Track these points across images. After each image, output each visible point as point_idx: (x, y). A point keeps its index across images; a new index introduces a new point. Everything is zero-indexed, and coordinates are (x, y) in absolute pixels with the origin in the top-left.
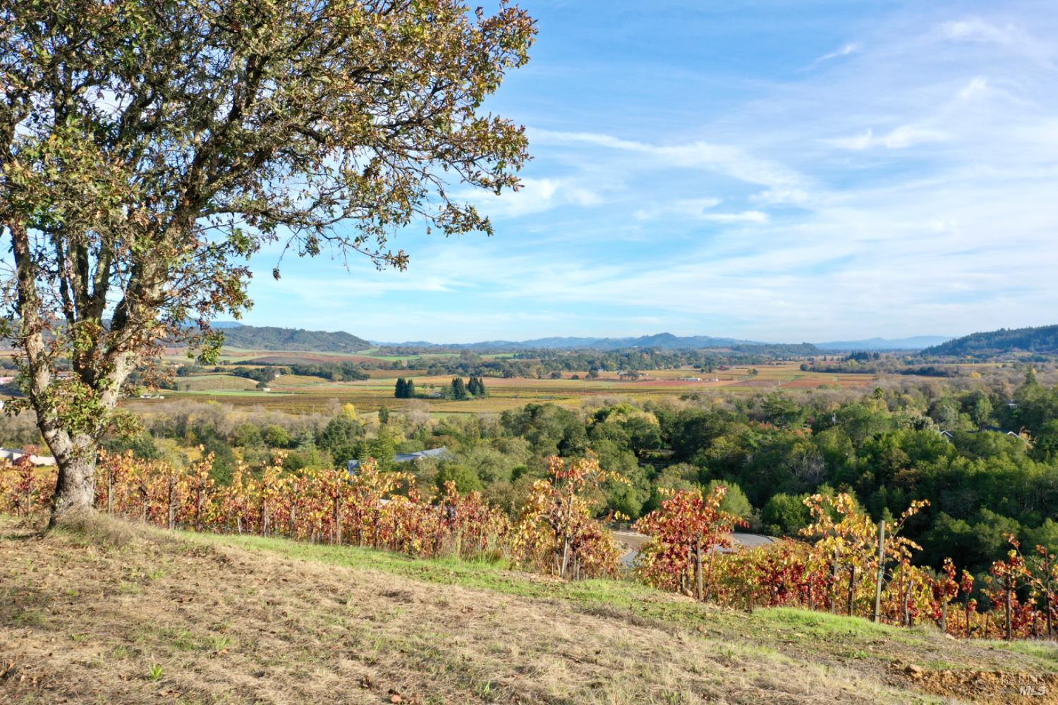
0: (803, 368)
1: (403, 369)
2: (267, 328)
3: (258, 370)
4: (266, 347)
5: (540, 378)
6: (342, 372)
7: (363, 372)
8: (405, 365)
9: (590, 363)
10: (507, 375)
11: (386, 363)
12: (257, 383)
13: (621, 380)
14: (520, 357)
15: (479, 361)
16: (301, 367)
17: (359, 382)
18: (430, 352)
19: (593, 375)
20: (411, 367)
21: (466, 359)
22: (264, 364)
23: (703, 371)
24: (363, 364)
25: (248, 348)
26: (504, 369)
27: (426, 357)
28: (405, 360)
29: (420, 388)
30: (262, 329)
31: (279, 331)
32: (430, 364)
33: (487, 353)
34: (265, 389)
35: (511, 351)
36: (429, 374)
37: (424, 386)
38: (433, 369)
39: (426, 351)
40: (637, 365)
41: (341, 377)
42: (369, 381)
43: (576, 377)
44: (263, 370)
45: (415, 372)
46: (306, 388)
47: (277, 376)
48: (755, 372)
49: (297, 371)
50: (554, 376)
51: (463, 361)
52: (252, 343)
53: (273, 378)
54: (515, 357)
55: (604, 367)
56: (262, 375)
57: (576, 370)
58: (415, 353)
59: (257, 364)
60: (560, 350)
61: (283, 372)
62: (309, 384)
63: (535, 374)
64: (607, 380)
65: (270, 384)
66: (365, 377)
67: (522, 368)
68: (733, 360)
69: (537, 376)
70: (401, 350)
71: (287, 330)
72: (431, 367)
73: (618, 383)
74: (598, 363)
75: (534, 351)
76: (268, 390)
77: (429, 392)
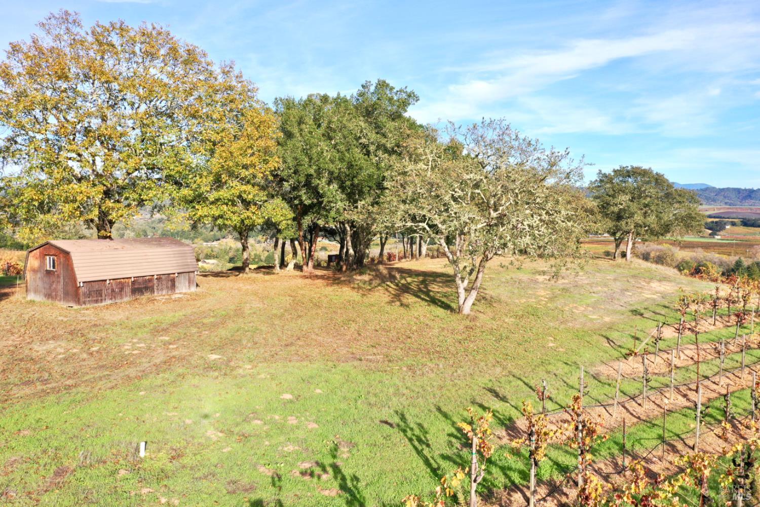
2: (728, 189)
3: (712, 222)
4: (726, 203)
12: (710, 232)
16: (749, 220)
22: (721, 218)
25: (711, 205)
30: (723, 189)
31: (738, 191)
34: (716, 237)
44: (716, 222)
46: (748, 237)
47: (728, 227)
49: (746, 223)
52: (714, 200)
53: (724, 228)
56: (716, 227)
59: (715, 217)
61: (733, 224)
62: (755, 234)
65: (722, 233)
71: (746, 190)
76: (719, 237)
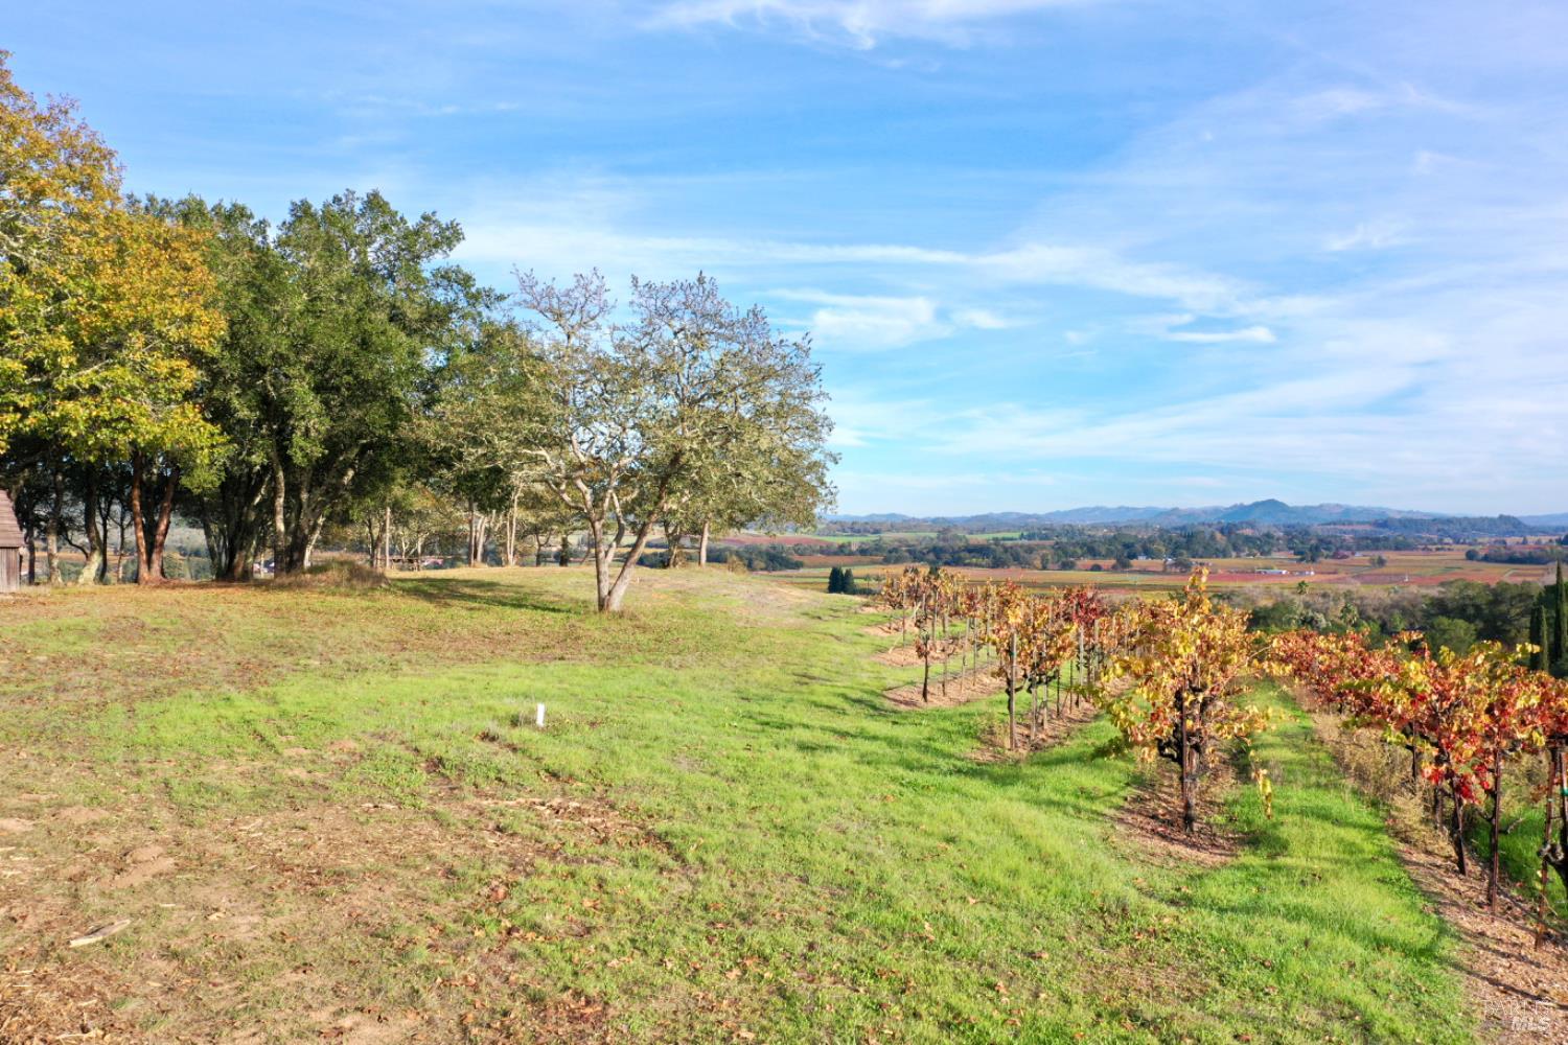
0: (1471, 556)
1: (851, 554)
5: (1044, 568)
6: (765, 557)
7: (796, 558)
8: (854, 548)
9: (1127, 546)
10: (998, 564)
11: (829, 545)
13: (1164, 572)
14: (1030, 537)
15: (962, 544)
17: (789, 572)
18: (898, 531)
19: (1122, 565)
20: (863, 552)
21: (945, 540)
23: (1302, 560)
24: (799, 549)
26: (994, 555)
27: (889, 537)
28: (856, 542)
29: (862, 581)
32: (890, 548)
33: (983, 531)
35: (1020, 528)
36: (887, 561)
37: (867, 578)
38: (891, 556)
39: (893, 528)
40: (1201, 550)
41: (763, 565)
42: (802, 571)
43: (1097, 568)
45: (867, 559)
48: (1381, 562)
50: (1066, 566)
51: (941, 544)
54: (1022, 537)
55: (1148, 553)
57: (1105, 557)
58: (876, 532)
60: (1094, 527)
63: (1038, 563)
64: (1144, 571)
66: (798, 565)
67: (1022, 554)
68: (1364, 543)
69: (1040, 566)
70: (856, 527)
72: (890, 552)
73: (1156, 577)
74: (1138, 547)
75: (1052, 529)
77: (873, 585)
